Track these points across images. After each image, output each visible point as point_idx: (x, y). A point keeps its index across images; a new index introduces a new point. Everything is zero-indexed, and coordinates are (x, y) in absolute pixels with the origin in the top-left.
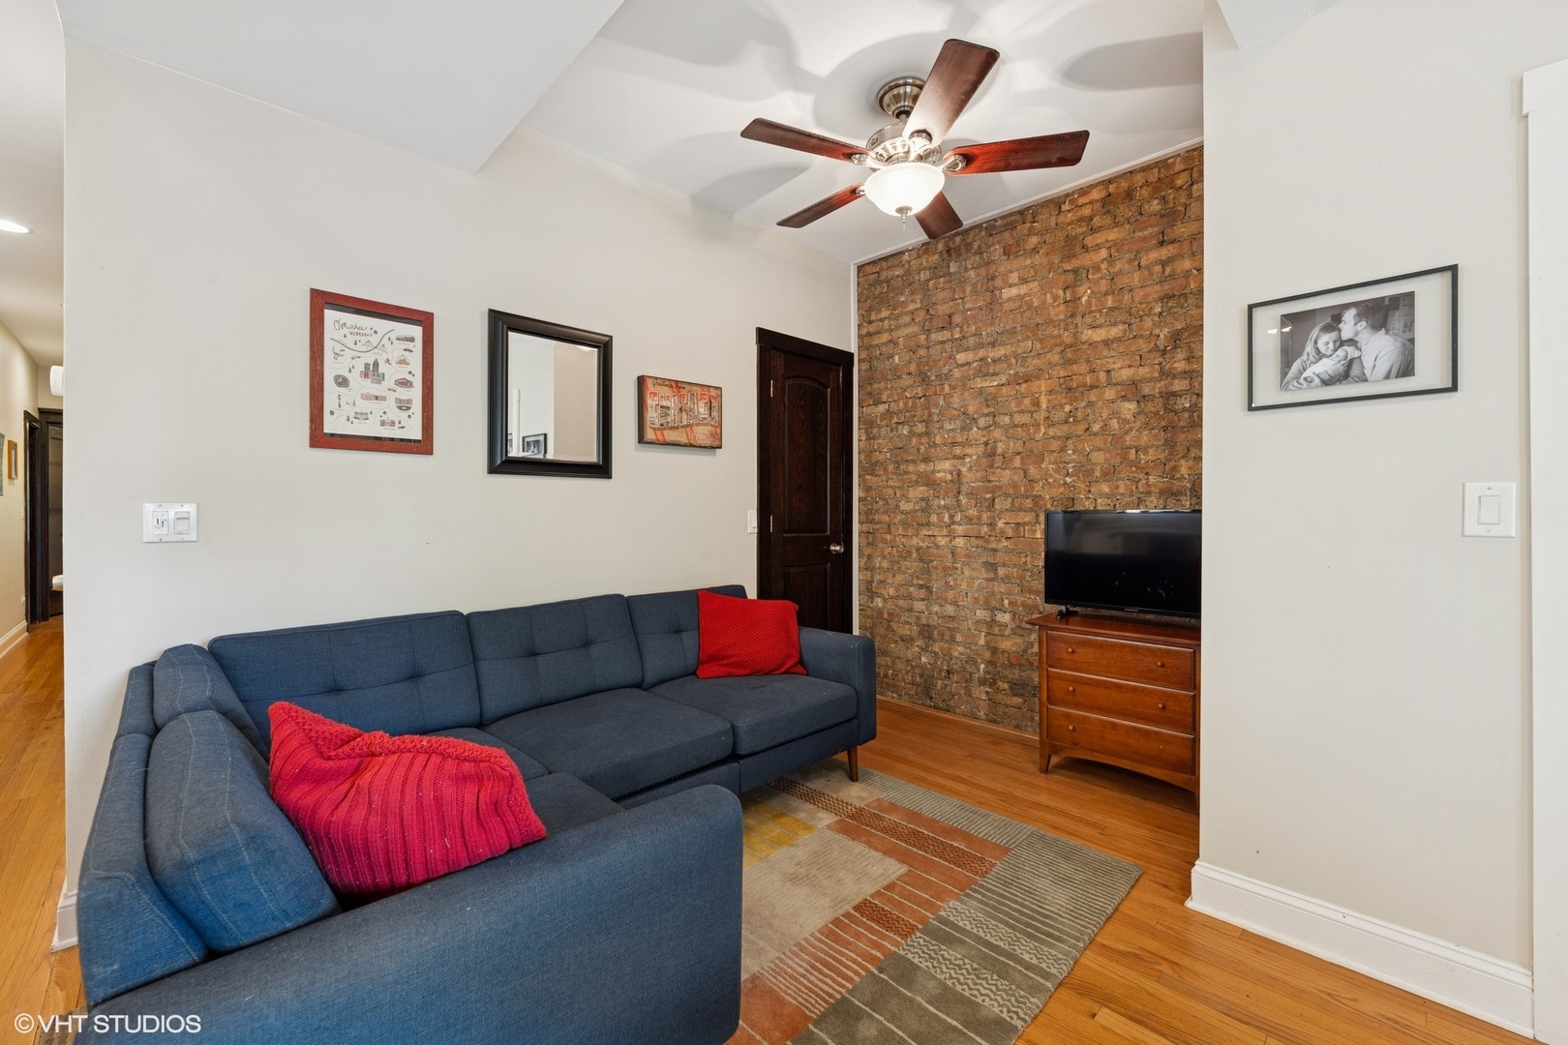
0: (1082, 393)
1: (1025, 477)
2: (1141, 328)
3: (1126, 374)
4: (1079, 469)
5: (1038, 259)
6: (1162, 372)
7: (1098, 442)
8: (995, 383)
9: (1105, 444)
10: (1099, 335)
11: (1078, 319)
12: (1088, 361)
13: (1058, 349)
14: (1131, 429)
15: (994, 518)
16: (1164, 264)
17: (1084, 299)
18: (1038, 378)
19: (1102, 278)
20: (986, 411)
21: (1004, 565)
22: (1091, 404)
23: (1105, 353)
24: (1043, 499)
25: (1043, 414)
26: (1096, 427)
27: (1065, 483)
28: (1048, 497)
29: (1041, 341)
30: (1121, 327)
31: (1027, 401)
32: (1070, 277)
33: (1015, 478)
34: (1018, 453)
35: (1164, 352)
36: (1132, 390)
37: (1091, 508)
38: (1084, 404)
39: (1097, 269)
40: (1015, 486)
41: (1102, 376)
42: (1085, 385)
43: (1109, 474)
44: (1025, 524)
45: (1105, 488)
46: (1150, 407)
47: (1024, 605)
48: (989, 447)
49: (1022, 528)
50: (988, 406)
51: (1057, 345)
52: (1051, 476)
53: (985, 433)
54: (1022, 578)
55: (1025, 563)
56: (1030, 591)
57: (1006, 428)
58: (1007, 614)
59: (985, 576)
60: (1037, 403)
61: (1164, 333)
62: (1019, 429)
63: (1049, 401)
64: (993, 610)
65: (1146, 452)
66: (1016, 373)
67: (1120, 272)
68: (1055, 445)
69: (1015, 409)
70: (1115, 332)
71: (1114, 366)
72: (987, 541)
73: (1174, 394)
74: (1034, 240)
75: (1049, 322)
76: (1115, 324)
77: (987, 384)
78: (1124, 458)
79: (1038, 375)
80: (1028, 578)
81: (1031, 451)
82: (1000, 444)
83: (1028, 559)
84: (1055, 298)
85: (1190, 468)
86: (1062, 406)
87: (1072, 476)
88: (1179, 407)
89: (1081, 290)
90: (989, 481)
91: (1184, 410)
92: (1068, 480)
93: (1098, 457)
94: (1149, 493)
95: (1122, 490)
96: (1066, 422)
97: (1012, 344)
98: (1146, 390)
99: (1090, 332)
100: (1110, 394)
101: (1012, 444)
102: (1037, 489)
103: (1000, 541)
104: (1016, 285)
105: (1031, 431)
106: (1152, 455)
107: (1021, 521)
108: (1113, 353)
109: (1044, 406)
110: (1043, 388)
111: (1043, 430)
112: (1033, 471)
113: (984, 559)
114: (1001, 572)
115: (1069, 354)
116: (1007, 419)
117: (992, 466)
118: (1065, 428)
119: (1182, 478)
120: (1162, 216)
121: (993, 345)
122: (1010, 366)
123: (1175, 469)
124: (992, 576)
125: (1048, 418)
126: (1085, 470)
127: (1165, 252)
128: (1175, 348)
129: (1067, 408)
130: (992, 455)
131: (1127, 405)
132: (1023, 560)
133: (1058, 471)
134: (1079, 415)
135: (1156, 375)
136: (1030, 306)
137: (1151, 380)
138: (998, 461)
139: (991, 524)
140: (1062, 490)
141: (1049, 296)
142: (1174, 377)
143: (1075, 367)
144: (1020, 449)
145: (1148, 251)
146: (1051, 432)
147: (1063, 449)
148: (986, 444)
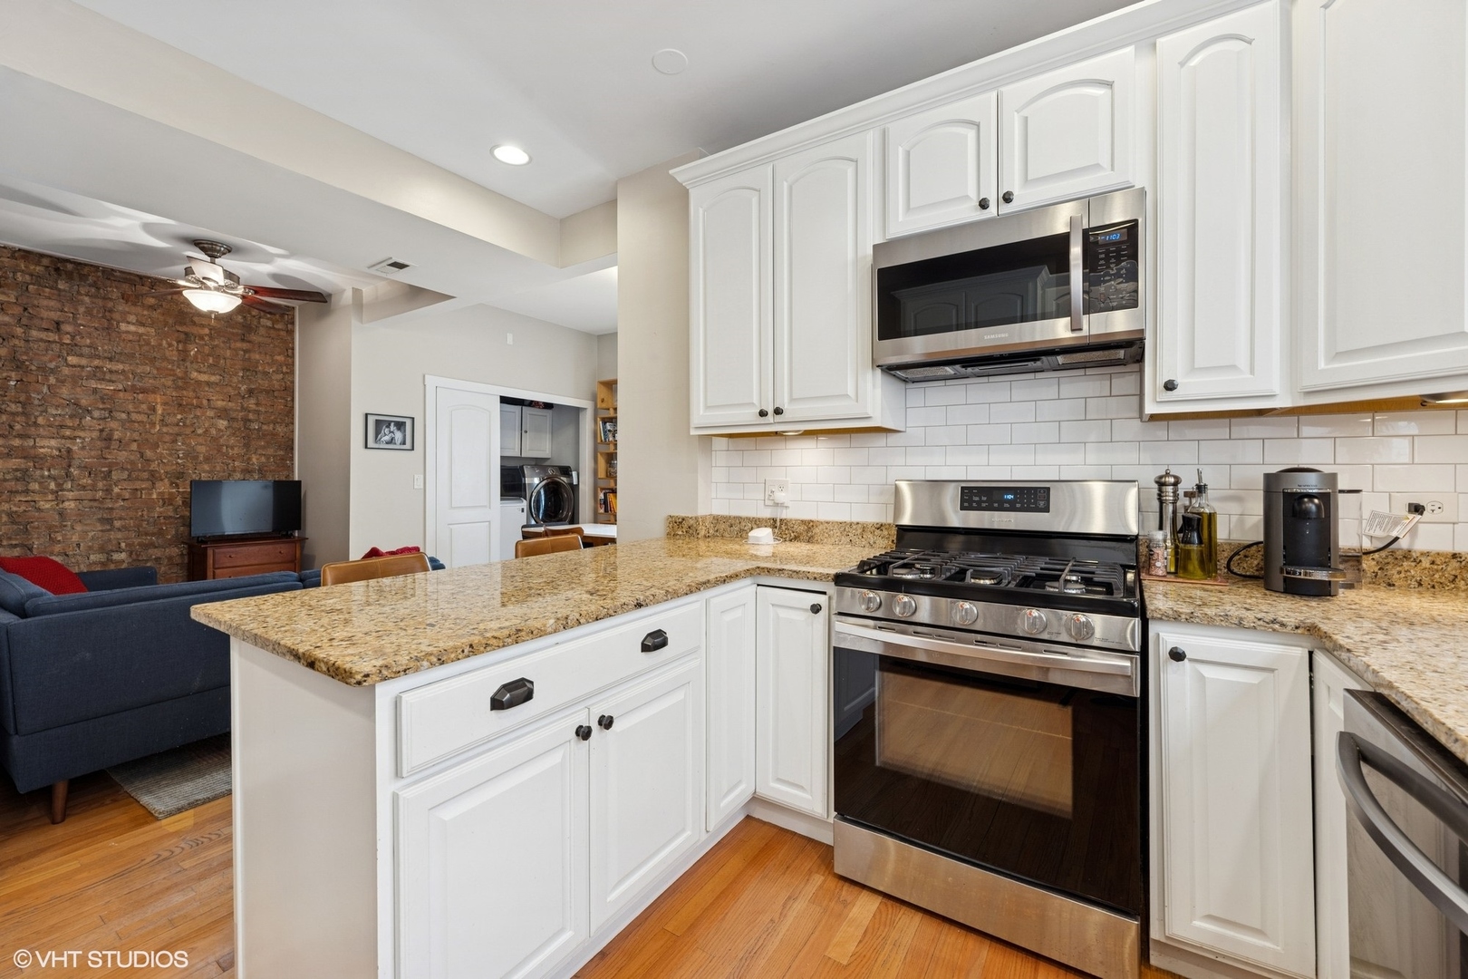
0: (190, 409)
1: (142, 457)
2: (231, 381)
3: (220, 404)
4: (186, 455)
5: (155, 315)
6: (242, 407)
7: (201, 440)
8: (112, 388)
9: (206, 441)
10: (204, 378)
11: (188, 364)
12: (194, 391)
13: (172, 378)
14: (223, 435)
15: (111, 485)
16: (245, 351)
17: (192, 353)
18: (154, 392)
19: (206, 345)
20: (101, 406)
21: (120, 519)
22: (197, 417)
23: (207, 389)
24: (159, 473)
25: (159, 417)
26: (200, 431)
27: (178, 463)
28: (162, 471)
29: (158, 369)
30: (218, 377)
31: (144, 407)
32: (182, 336)
33: (132, 458)
34: (135, 441)
35: (243, 397)
36: (223, 413)
37: (197, 479)
38: (192, 416)
39: (202, 338)
40: (132, 463)
41: (205, 402)
42: (193, 405)
43: (207, 459)
44: (143, 489)
45: (206, 467)
46: (235, 425)
47: (139, 544)
48: (104, 434)
49: (139, 493)
50: (104, 403)
51: (171, 375)
52: (165, 458)
53: (101, 422)
54: (139, 526)
55: (142, 516)
56: (147, 534)
57: (123, 422)
58: (124, 553)
59: (100, 528)
60: (154, 409)
61: (244, 388)
62: (136, 424)
63: (164, 409)
64: (109, 553)
65: (232, 448)
66: (133, 386)
67: (217, 346)
68: (167, 438)
69: (132, 410)
70: (213, 379)
71: (214, 398)
72: (101, 502)
73: (250, 420)
74: (152, 301)
75: (165, 359)
76: (214, 374)
77: (103, 387)
78: (219, 451)
79: (154, 390)
80: (144, 526)
81: (147, 440)
82: (116, 433)
83: (145, 513)
84: (170, 345)
85: (257, 459)
86: (175, 415)
87: (182, 459)
88: (252, 427)
89: (191, 347)
90: (106, 459)
91: (255, 429)
92: (180, 461)
93: (202, 449)
94: (234, 471)
95: (218, 468)
96: (178, 425)
97: (131, 364)
98: (234, 415)
99: (196, 374)
100: (210, 413)
101: (128, 434)
102: (154, 466)
103: (117, 502)
104: (133, 324)
105: (148, 426)
106: (236, 451)
107: (138, 487)
108: (211, 390)
109: (160, 412)
110: (159, 400)
111: (158, 428)
112: (149, 453)
113: (100, 516)
114: (117, 524)
115: (180, 383)
116: (124, 416)
117: (108, 448)
118: (177, 428)
119: (253, 464)
120: (243, 326)
121: (111, 359)
122: (127, 379)
123: (249, 459)
124: (108, 527)
125: (163, 420)
126: (191, 455)
127: (245, 346)
128: (250, 396)
129: (179, 417)
130: (109, 439)
131: (221, 421)
132: (140, 513)
133: (171, 455)
134: (188, 422)
135: (239, 408)
136: (148, 343)
137: (236, 410)
138: (115, 445)
139: (107, 490)
140: (174, 467)
141: (164, 342)
142: (249, 411)
143: (185, 392)
144: (137, 438)
145: (235, 341)
146: (165, 430)
147: (175, 441)
148: (101, 431)
